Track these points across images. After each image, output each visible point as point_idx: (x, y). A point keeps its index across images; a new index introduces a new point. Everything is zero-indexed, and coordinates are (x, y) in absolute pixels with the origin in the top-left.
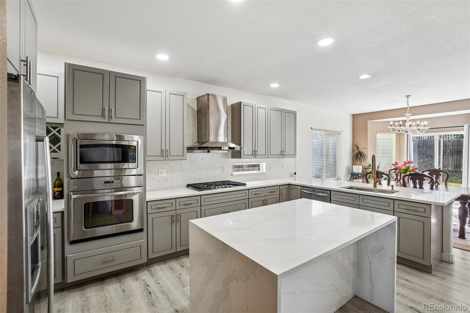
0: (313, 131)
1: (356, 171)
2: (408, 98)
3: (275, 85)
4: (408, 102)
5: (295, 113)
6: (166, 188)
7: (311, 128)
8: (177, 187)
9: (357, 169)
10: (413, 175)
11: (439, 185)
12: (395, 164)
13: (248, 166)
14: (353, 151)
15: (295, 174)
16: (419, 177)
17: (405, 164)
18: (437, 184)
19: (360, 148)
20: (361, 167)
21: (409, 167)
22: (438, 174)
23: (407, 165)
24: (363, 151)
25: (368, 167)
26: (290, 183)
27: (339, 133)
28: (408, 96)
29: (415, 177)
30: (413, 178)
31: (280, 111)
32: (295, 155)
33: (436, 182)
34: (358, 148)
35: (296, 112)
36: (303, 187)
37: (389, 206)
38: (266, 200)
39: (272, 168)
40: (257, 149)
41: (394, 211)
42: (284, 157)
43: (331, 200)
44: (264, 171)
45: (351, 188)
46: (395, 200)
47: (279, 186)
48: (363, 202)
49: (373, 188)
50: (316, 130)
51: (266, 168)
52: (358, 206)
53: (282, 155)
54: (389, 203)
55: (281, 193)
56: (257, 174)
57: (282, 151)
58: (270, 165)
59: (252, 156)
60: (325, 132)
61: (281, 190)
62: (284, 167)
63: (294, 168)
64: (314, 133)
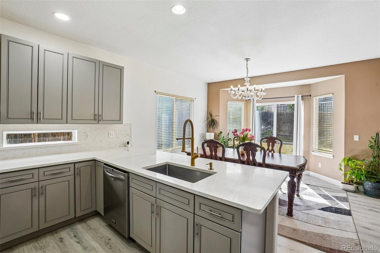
0: (158, 95)
1: (209, 138)
2: (247, 62)
4: (247, 66)
5: (121, 69)
7: (155, 92)
9: (209, 136)
10: (246, 145)
11: (274, 153)
12: (234, 131)
13: (39, 135)
14: (208, 119)
15: (128, 143)
16: (252, 148)
17: (244, 131)
18: (272, 152)
19: (213, 116)
20: (213, 134)
21: (247, 136)
22: (274, 142)
23: (245, 133)
24: (215, 118)
25: (220, 134)
26: (94, 158)
27: (192, 100)
28: (247, 59)
29: (248, 148)
30: (247, 149)
32: (120, 120)
33: (273, 149)
34: (211, 115)
35: (123, 67)
36: (105, 164)
37: (188, 204)
38: (40, 186)
39: (89, 137)
40: (40, 110)
41: (194, 214)
42: (99, 122)
43: (130, 186)
44: (77, 141)
45: (167, 165)
46: (195, 195)
47: (73, 164)
48: (160, 193)
49: (190, 166)
50: (162, 94)
51: (78, 137)
52: (155, 199)
53: (96, 120)
54: (189, 200)
55: (77, 173)
56: (69, 145)
57: (96, 115)
58: (86, 133)
59: (30, 120)
60: (175, 98)
61: (78, 168)
62: (111, 135)
63: (128, 136)
64: (159, 97)
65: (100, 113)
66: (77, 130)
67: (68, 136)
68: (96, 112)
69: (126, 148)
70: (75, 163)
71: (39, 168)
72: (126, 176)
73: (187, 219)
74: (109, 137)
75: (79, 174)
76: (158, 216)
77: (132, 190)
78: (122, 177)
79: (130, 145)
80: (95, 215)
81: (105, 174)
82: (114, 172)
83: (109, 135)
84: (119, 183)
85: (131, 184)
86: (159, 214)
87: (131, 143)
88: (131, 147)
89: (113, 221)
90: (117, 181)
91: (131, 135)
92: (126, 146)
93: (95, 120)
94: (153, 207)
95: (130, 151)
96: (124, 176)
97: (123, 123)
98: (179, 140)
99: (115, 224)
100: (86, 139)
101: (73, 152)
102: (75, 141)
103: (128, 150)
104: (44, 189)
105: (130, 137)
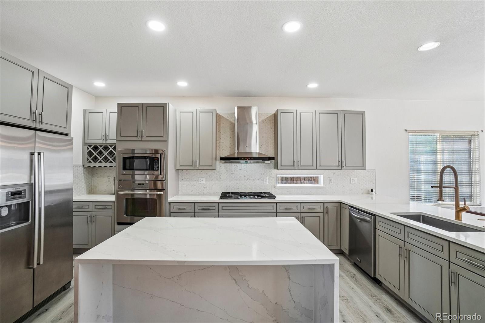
0: (410, 134)
3: (313, 86)
5: (362, 114)
6: (205, 194)
7: (406, 130)
8: (214, 194)
15: (372, 190)
26: (340, 200)
31: (336, 113)
32: (363, 166)
35: (365, 111)
36: (350, 206)
37: (441, 250)
38: (301, 217)
39: (333, 182)
40: (299, 159)
41: (450, 262)
42: (342, 168)
43: (376, 228)
44: (322, 185)
45: (421, 216)
46: (449, 241)
47: (323, 204)
48: (409, 237)
49: (454, 220)
50: (416, 132)
51: (323, 182)
52: (403, 242)
53: (340, 166)
54: (442, 247)
55: (325, 212)
56: (317, 188)
57: (340, 162)
58: (330, 178)
59: (293, 167)
60: (439, 134)
61: (326, 208)
62: (354, 181)
63: (372, 183)
64: (411, 136)
65: (343, 160)
66: (322, 175)
67: (314, 180)
68: (340, 159)
69: (370, 195)
70: (324, 203)
71: (300, 203)
72: (372, 218)
73: (440, 266)
74: (352, 183)
75: (327, 213)
76: (407, 259)
77: (378, 233)
78: (368, 219)
79: (374, 193)
80: (340, 254)
81: (350, 215)
82: (360, 214)
83: (352, 180)
84: (365, 224)
85: (377, 227)
86: (408, 258)
87: (375, 190)
88: (375, 195)
89: (358, 260)
90: (363, 222)
91: (375, 182)
92: (369, 193)
93: (338, 166)
94: (401, 250)
95: (374, 198)
96: (371, 218)
97: (367, 169)
98: (434, 189)
99: (360, 262)
100: (331, 183)
101: (319, 194)
102: (321, 185)
103: (372, 198)
104: (303, 219)
105: (374, 185)
